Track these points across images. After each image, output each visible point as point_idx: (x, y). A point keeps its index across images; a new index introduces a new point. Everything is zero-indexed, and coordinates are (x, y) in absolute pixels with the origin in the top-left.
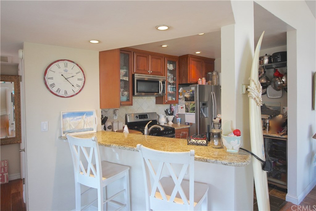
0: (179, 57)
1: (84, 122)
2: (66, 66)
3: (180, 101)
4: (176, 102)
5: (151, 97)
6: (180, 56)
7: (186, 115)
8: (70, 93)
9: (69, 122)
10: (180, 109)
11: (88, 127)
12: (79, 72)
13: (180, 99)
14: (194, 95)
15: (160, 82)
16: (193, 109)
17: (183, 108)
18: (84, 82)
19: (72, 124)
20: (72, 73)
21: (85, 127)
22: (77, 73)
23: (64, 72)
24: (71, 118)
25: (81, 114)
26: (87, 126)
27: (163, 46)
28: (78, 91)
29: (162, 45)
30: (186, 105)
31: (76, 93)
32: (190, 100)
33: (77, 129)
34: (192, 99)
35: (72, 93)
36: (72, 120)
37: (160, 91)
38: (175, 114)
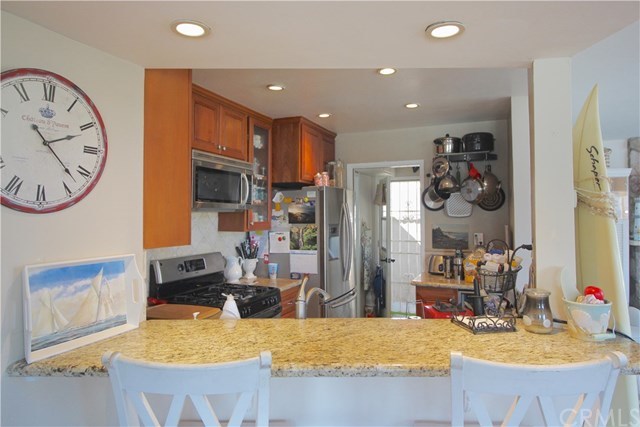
0: (276, 120)
1: (99, 297)
2: (50, 96)
3: (274, 223)
4: (266, 226)
5: (210, 214)
6: (277, 117)
7: (291, 256)
8: (55, 196)
9: (48, 304)
10: (274, 241)
11: (112, 314)
12: (89, 126)
13: (274, 218)
14: (314, 209)
15: (244, 175)
16: (312, 241)
17: (284, 238)
18: (104, 160)
19: (58, 312)
20: (67, 126)
21: (103, 317)
22: (84, 128)
23: (39, 117)
24: (57, 289)
25: (90, 270)
26: (107, 311)
27: (271, 88)
28: (84, 190)
29: (269, 86)
30: (291, 233)
31: (74, 197)
32: (303, 222)
33: (75, 328)
34: (309, 218)
35: (64, 198)
36: (59, 295)
37: (244, 198)
38: (262, 255)
